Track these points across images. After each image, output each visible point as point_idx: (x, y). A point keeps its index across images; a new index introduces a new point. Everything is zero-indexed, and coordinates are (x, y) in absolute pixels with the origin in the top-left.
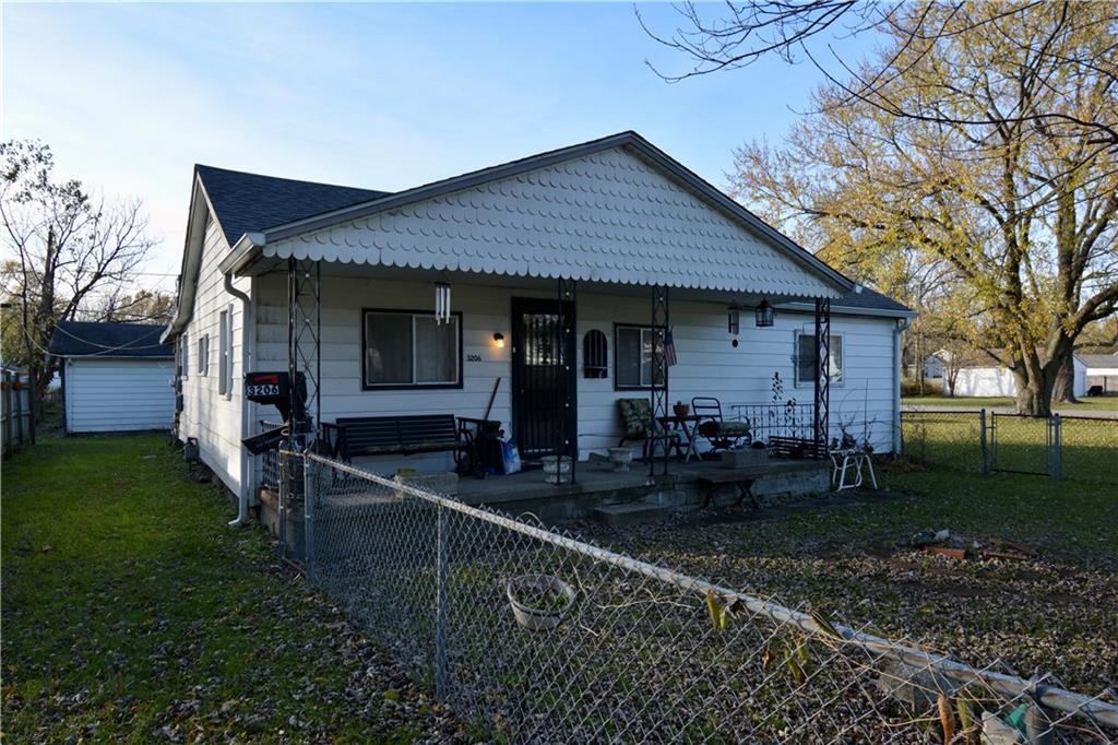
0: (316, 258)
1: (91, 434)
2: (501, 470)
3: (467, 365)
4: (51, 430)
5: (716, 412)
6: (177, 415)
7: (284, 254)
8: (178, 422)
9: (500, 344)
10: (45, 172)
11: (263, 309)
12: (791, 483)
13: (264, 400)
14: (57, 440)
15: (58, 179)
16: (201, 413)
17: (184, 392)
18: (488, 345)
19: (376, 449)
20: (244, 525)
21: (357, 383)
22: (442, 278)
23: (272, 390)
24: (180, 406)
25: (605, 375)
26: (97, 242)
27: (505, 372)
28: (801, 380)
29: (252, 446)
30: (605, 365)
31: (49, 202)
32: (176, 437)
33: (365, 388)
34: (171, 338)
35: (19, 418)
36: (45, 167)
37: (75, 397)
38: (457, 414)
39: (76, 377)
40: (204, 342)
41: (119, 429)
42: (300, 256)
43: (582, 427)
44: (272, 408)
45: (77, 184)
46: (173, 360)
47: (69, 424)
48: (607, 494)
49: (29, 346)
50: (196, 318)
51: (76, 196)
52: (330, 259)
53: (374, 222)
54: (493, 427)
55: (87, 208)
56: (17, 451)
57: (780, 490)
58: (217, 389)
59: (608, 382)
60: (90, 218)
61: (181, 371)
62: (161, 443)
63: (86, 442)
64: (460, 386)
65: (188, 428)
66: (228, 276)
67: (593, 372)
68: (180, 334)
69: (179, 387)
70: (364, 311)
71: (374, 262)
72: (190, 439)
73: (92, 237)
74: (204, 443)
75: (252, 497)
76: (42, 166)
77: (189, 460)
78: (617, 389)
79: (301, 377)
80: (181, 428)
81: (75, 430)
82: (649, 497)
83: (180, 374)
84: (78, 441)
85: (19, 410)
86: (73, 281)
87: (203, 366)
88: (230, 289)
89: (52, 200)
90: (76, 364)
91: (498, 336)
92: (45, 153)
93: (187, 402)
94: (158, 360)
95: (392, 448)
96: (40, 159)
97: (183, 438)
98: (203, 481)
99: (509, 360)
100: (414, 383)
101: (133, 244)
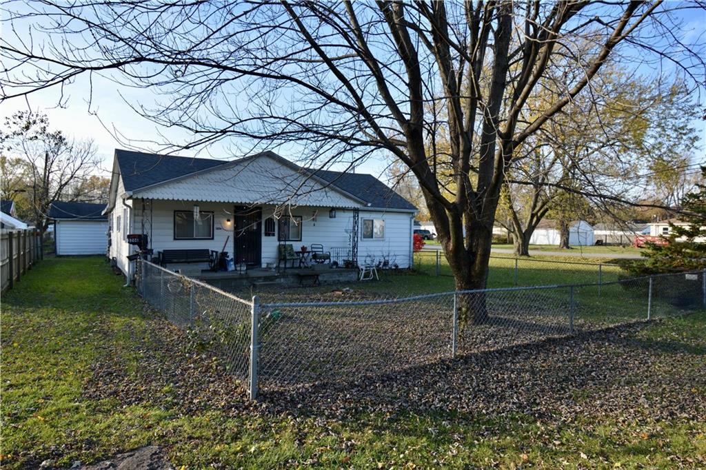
0: (150, 198)
1: (68, 256)
2: (226, 270)
3: (216, 231)
4: (49, 254)
5: (321, 250)
6: (109, 247)
7: (140, 197)
8: (109, 250)
9: (229, 223)
10: (45, 127)
11: (137, 211)
12: (339, 277)
13: (134, 244)
14: (52, 258)
15: (51, 130)
16: (118, 247)
17: (112, 238)
18: (224, 224)
19: (175, 261)
20: (128, 286)
21: (172, 238)
22: (196, 203)
23: (136, 240)
24: (110, 244)
25: (274, 235)
26: (71, 161)
27: (232, 235)
28: (364, 237)
29: (130, 258)
30: (274, 231)
31: (47, 141)
32: (108, 257)
33: (175, 239)
34: (105, 214)
35: (37, 247)
36: (45, 125)
37: (61, 238)
38: (210, 249)
39: (61, 229)
40: (119, 218)
41: (82, 254)
42: (145, 198)
43: (263, 255)
44: (136, 246)
45: (59, 132)
46: (107, 221)
47: (58, 251)
48: (259, 278)
49: (37, 213)
50: (116, 207)
51: (59, 139)
52: (156, 198)
53: (171, 186)
54: (224, 254)
55: (66, 144)
56: (37, 262)
57: (334, 279)
58: (122, 237)
59: (276, 237)
60: (67, 149)
61: (110, 228)
62: (102, 260)
63: (66, 259)
64: (213, 239)
65: (113, 254)
66: (124, 200)
67: (267, 234)
68: (110, 212)
69: (109, 235)
70: (175, 211)
71: (171, 199)
72: (113, 258)
73: (68, 160)
74: (118, 259)
75: (132, 277)
76: (43, 125)
77: (113, 267)
78: (279, 240)
79: (146, 236)
80: (111, 253)
81: (61, 254)
82: (277, 280)
83: (110, 230)
84: (63, 259)
85: (37, 244)
86: (59, 180)
87: (118, 229)
88: (124, 204)
89: (48, 141)
90: (61, 223)
91: (228, 220)
92: (44, 118)
93: (113, 242)
94: (101, 221)
95: (182, 261)
96: (42, 121)
97: (111, 258)
98: (118, 275)
99: (233, 229)
100: (195, 237)
101: (90, 161)
